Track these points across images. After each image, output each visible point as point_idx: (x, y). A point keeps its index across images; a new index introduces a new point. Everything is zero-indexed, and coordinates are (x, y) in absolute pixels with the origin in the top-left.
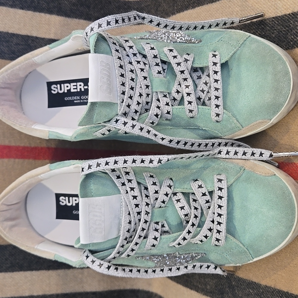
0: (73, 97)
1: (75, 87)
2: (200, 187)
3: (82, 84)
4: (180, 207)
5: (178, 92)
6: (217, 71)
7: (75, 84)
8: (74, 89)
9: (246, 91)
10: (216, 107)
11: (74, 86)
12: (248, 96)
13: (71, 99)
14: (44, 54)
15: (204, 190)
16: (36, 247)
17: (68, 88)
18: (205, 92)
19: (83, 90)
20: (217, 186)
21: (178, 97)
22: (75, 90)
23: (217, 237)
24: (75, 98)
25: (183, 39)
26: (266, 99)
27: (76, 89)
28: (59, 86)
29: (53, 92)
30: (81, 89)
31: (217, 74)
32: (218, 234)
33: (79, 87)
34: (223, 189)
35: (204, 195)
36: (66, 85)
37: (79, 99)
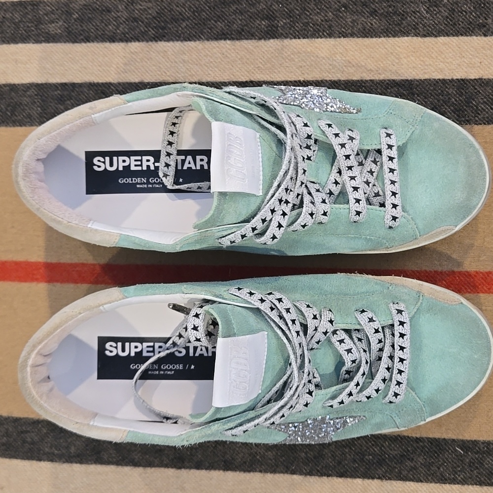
0: (134, 179)
1: (139, 163)
2: (371, 320)
3: (152, 159)
4: (345, 350)
5: (336, 183)
6: (392, 156)
7: (139, 158)
8: (136, 165)
9: (427, 186)
10: (392, 208)
11: (135, 160)
12: (431, 194)
13: (130, 182)
14: (113, 109)
15: (376, 325)
16: (91, 423)
17: (126, 164)
18: (370, 185)
19: (152, 168)
20: (398, 319)
21: (336, 190)
22: (139, 168)
23: (396, 391)
24: (139, 180)
25: (335, 107)
26: (457, 198)
27: (141, 165)
28: (107, 159)
29: (96, 168)
30: (148, 167)
31: (392, 161)
32: (397, 386)
33: (145, 164)
34: (405, 323)
35: (377, 331)
36: (121, 158)
37: (145, 182)
